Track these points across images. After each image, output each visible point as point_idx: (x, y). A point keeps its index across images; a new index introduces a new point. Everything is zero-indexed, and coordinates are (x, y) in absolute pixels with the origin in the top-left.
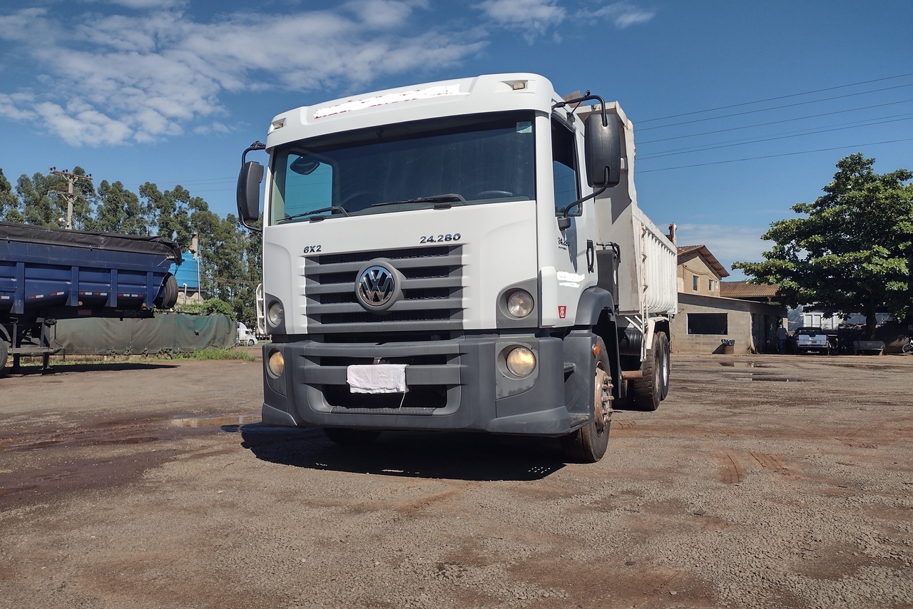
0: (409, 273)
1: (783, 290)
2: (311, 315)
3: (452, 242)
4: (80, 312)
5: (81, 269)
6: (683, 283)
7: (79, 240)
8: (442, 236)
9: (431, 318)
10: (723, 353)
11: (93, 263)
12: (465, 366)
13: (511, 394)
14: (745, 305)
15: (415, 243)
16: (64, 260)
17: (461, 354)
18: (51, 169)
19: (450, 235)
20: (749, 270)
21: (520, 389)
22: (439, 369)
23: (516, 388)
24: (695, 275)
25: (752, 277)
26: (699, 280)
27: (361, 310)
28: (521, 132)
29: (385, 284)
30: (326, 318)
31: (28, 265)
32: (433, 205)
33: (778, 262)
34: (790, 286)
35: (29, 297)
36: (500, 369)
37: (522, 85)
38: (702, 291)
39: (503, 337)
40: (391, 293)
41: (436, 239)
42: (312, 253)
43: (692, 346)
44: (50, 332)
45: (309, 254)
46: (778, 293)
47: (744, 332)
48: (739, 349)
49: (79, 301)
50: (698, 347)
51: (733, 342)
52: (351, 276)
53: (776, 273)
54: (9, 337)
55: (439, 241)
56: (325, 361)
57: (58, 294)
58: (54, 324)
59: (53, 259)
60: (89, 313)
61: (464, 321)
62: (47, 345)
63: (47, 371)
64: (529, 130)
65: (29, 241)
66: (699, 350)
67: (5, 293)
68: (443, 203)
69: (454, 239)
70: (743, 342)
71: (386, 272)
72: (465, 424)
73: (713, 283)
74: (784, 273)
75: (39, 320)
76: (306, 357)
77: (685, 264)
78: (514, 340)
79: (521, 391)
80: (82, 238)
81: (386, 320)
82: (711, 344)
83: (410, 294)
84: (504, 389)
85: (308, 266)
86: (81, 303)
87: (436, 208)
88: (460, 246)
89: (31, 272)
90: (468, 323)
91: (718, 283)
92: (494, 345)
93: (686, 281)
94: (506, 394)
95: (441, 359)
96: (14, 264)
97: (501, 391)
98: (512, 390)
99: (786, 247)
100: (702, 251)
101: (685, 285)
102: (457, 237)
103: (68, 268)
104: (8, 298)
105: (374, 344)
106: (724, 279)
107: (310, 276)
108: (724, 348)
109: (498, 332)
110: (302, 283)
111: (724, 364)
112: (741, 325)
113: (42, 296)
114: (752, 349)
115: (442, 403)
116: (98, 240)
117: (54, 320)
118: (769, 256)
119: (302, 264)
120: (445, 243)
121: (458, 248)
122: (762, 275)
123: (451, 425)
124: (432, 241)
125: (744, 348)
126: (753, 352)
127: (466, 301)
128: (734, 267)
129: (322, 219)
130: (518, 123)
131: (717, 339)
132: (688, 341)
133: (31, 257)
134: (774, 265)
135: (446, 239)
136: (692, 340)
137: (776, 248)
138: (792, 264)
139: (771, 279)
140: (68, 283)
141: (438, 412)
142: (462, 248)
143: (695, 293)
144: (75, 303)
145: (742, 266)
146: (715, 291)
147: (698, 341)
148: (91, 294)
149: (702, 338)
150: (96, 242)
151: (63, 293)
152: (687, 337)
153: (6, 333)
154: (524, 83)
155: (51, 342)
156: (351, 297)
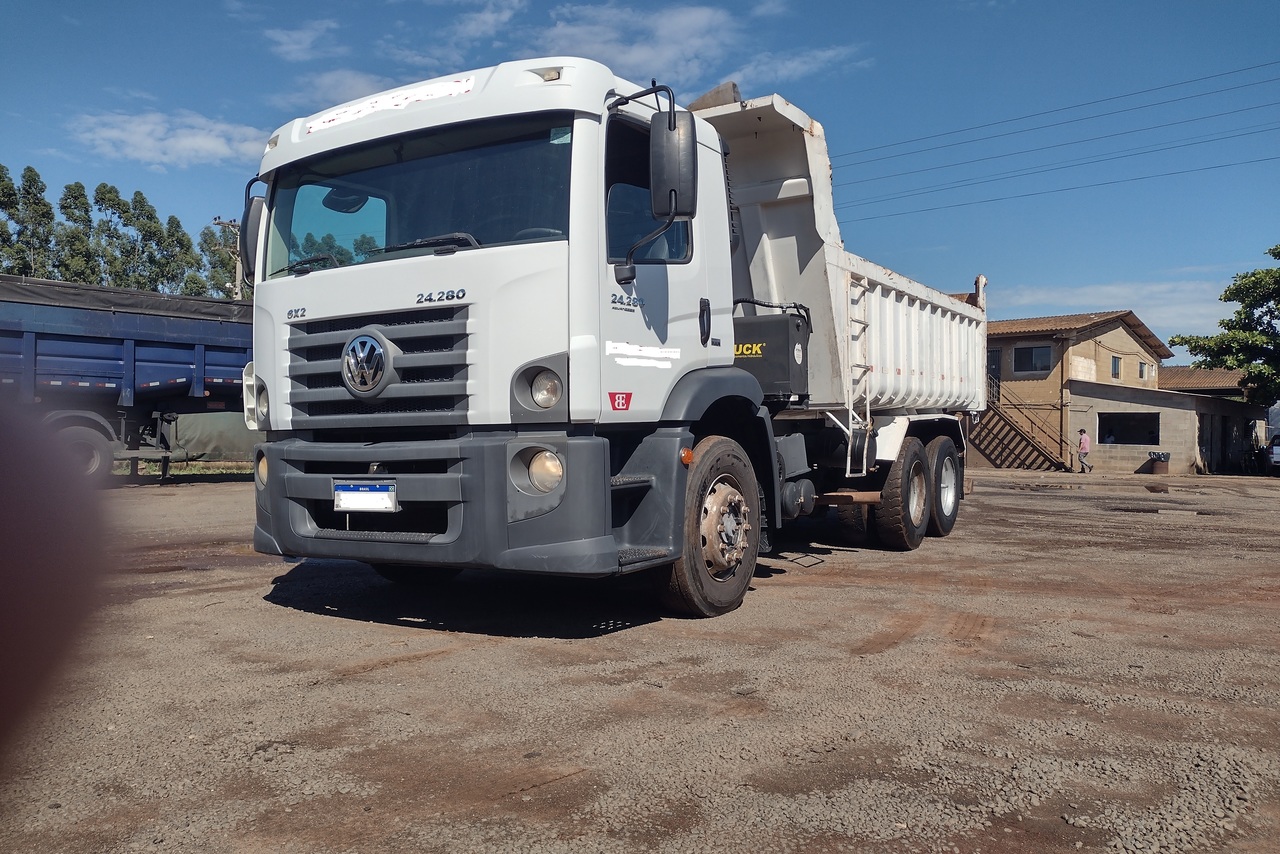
0: (406, 344)
1: (1251, 378)
2: (297, 405)
3: (455, 302)
4: (210, 405)
5: (208, 348)
6: (1094, 367)
7: (204, 310)
8: (443, 293)
9: (432, 408)
10: (1151, 472)
11: (223, 341)
12: (467, 476)
13: (529, 516)
14: (1188, 400)
15: (410, 303)
16: (186, 337)
17: (462, 459)
18: (215, 219)
19: (453, 292)
20: (1196, 348)
21: (540, 509)
22: (435, 480)
23: (534, 508)
24: (1116, 355)
25: (1200, 358)
26: (1122, 363)
27: (348, 397)
28: (556, 142)
29: (374, 361)
30: (313, 408)
31: (139, 343)
32: (433, 249)
33: (1242, 335)
34: (1260, 371)
35: (141, 384)
36: (515, 480)
37: (554, 75)
38: (1128, 379)
39: (522, 435)
40: (380, 373)
41: (435, 297)
42: (297, 319)
43: (1104, 462)
44: (169, 430)
45: (293, 320)
46: (1243, 382)
47: (1186, 442)
48: (1177, 467)
49: (205, 389)
50: (1113, 463)
51: (1167, 456)
52: (335, 351)
53: (1238, 351)
54: (114, 436)
55: (439, 300)
56: (311, 466)
57: (178, 381)
58: (175, 419)
59: (171, 335)
60: (222, 405)
61: (469, 413)
62: (167, 448)
63: (168, 480)
64: (565, 139)
65: (140, 311)
66: (1115, 468)
67: (110, 379)
68: (445, 247)
69: (458, 297)
70: (1183, 457)
71: (376, 345)
72: (469, 557)
73: (1146, 368)
74: (1251, 352)
75: (156, 415)
76: (287, 461)
77: (1098, 338)
78: (533, 440)
79: (542, 513)
80: (208, 307)
81: (379, 411)
82: (1134, 458)
83: (408, 374)
84: (517, 510)
85: (293, 337)
86: (207, 393)
87: (438, 253)
88: (465, 307)
89: (142, 352)
90: (475, 416)
91: (1155, 367)
92: (505, 446)
93: (1099, 364)
94: (521, 516)
95: (440, 465)
96: (121, 341)
97: (515, 512)
98: (530, 511)
99: (1257, 313)
100: (1127, 319)
101: (1098, 371)
102: (461, 295)
103: (190, 347)
104: (114, 385)
105: (362, 445)
106: (1166, 362)
107: (296, 351)
108: (1152, 465)
109: (514, 427)
110: (286, 360)
111: (1152, 489)
112: (1181, 431)
113: (158, 383)
114: (1197, 467)
115: (442, 528)
116: (230, 311)
117: (175, 415)
118: (1229, 325)
119: (285, 334)
120: (446, 303)
121: (462, 310)
122: (1215, 353)
123: (451, 558)
124: (430, 300)
125: (1184, 466)
126: (1199, 471)
127: (471, 386)
128: (1173, 343)
129: (307, 272)
130: (553, 131)
131: (1142, 452)
132: (1098, 454)
133: (144, 333)
134: (1234, 339)
135: (447, 298)
136: (1104, 452)
137: (1238, 313)
138: (1264, 338)
139: (1230, 360)
140: (192, 367)
141: (437, 539)
142: (468, 310)
143: (1115, 382)
144: (199, 392)
145: (1184, 341)
146: (1151, 379)
147: (1113, 454)
148: (221, 381)
149: (1121, 449)
150: (226, 313)
151: (184, 380)
152: (1097, 449)
153: (111, 430)
154: (558, 71)
155: (172, 443)
156: (336, 379)
